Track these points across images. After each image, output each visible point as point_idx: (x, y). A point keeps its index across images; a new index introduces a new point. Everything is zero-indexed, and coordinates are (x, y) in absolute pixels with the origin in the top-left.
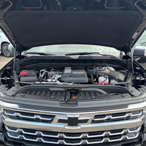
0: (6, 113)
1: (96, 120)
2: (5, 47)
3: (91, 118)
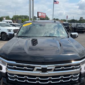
1: (56, 69)
2: (3, 35)
3: (53, 68)
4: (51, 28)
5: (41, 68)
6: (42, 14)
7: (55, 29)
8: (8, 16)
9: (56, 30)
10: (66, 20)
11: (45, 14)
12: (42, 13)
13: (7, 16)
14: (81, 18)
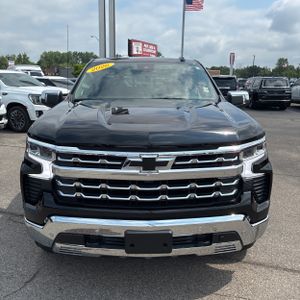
0: (59, 159)
2: (14, 113)
3: (171, 160)
4: (171, 80)
5: (140, 160)
6: (143, 47)
7: (183, 83)
8: (25, 56)
9: (187, 90)
10: (228, 70)
11: (155, 46)
12: (143, 43)
13: (20, 56)
14: (282, 61)
